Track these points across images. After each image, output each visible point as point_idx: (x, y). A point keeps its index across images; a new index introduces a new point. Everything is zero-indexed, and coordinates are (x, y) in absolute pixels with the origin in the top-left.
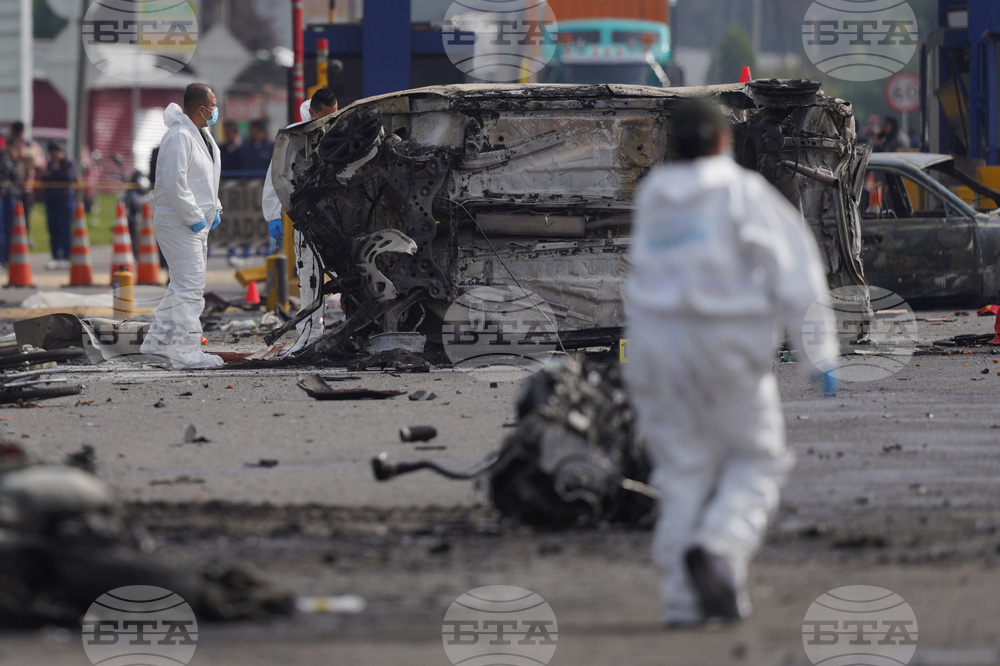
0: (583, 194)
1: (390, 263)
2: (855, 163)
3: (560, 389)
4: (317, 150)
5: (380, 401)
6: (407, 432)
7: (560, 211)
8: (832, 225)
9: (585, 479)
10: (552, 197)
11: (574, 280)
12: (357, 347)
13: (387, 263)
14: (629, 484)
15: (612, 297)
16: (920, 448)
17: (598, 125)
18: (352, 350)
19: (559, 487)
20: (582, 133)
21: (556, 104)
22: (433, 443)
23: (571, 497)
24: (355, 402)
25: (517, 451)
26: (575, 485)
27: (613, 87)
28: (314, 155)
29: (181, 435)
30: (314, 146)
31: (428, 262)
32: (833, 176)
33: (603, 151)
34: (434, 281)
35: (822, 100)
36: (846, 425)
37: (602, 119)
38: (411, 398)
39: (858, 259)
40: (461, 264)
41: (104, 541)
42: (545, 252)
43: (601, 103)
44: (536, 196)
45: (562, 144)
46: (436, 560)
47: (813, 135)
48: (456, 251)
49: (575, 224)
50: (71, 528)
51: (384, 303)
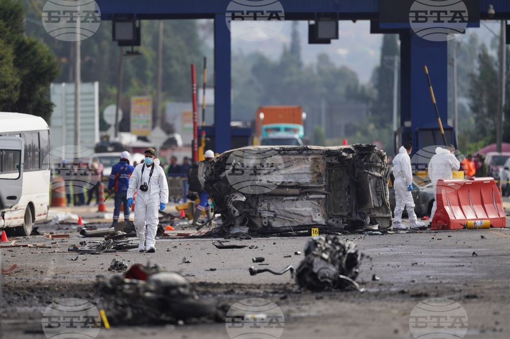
0: (299, 181)
1: (237, 204)
2: (387, 171)
3: (319, 245)
4: (213, 167)
5: (240, 249)
6: (255, 259)
7: (292, 187)
8: (380, 191)
9: (327, 275)
10: (289, 182)
11: (296, 209)
12: (226, 231)
13: (236, 204)
14: (342, 276)
15: (309, 215)
16: (423, 264)
17: (304, 159)
18: (225, 232)
19: (319, 277)
20: (299, 162)
21: (290, 152)
22: (263, 263)
23: (323, 280)
24: (231, 250)
25: (305, 266)
26: (324, 277)
27: (309, 147)
28: (212, 169)
29: (181, 261)
30: (212, 166)
31: (249, 204)
32: (380, 175)
33: (306, 167)
34: (251, 210)
35: (376, 151)
36: (396, 256)
37: (305, 157)
38: (250, 248)
39: (388, 202)
40: (260, 204)
41: (185, 296)
42: (287, 200)
43: (305, 152)
44: (284, 182)
45: (292, 165)
46: (283, 301)
47: (373, 162)
48: (258, 200)
49: (297, 191)
50: (174, 292)
51: (235, 217)
